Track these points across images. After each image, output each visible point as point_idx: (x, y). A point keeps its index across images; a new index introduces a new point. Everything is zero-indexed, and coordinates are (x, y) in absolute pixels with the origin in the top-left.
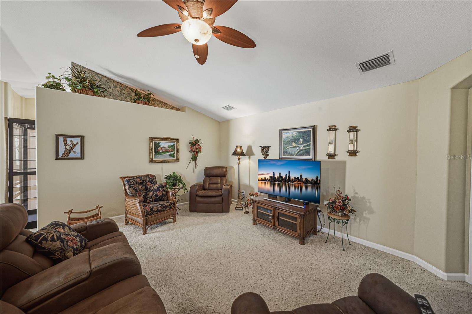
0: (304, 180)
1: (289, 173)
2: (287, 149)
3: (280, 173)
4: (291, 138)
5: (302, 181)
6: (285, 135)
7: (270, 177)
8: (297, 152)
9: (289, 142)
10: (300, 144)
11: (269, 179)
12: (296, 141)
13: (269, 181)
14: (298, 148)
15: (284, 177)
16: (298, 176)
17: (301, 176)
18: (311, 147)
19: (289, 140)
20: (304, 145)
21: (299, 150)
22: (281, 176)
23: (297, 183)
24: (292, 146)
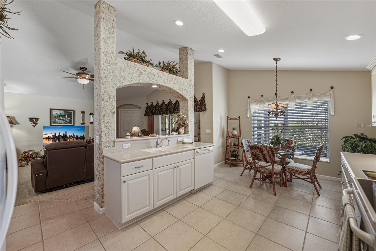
0: (75, 136)
1: (66, 132)
2: (56, 120)
3: (60, 133)
4: (59, 114)
5: (74, 137)
6: (54, 113)
7: (53, 136)
8: (64, 122)
9: (58, 116)
10: (66, 118)
11: (52, 137)
12: (63, 116)
13: (52, 138)
14: (64, 120)
15: (62, 135)
16: (71, 134)
17: (73, 134)
18: (73, 120)
19: (58, 115)
20: (68, 119)
21: (65, 121)
22: (61, 134)
23: (71, 139)
24: (60, 119)
